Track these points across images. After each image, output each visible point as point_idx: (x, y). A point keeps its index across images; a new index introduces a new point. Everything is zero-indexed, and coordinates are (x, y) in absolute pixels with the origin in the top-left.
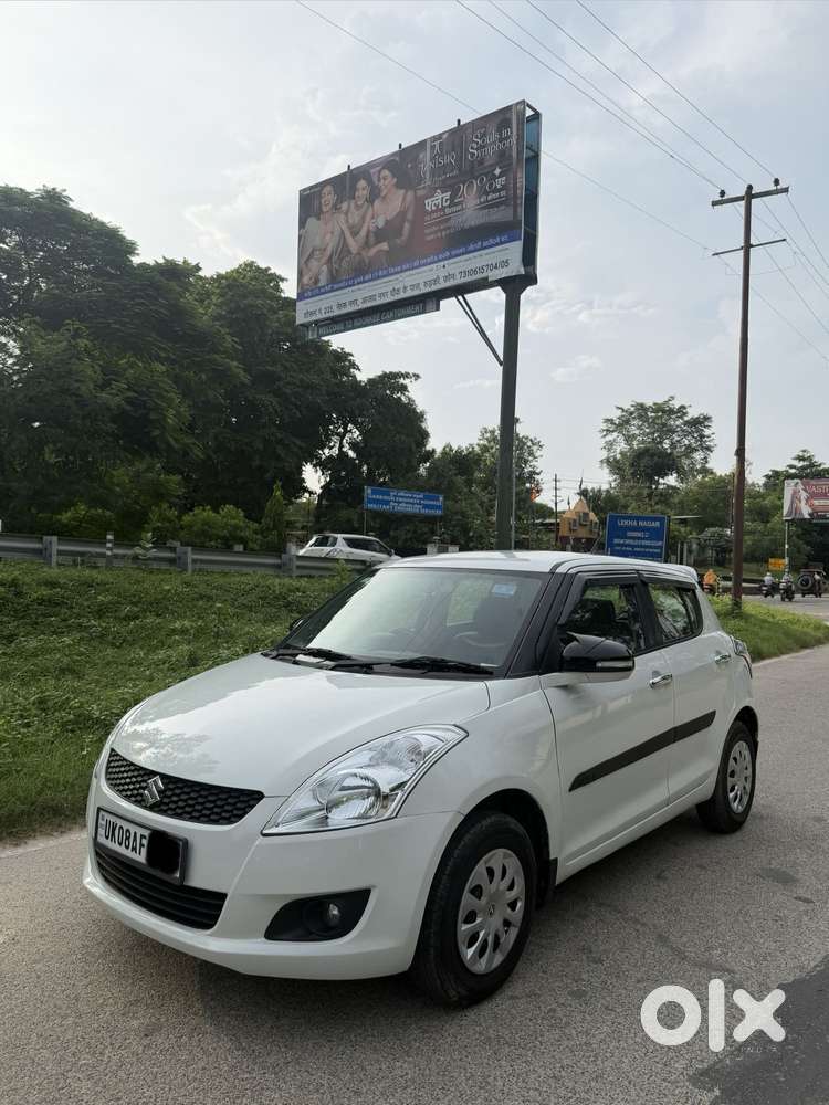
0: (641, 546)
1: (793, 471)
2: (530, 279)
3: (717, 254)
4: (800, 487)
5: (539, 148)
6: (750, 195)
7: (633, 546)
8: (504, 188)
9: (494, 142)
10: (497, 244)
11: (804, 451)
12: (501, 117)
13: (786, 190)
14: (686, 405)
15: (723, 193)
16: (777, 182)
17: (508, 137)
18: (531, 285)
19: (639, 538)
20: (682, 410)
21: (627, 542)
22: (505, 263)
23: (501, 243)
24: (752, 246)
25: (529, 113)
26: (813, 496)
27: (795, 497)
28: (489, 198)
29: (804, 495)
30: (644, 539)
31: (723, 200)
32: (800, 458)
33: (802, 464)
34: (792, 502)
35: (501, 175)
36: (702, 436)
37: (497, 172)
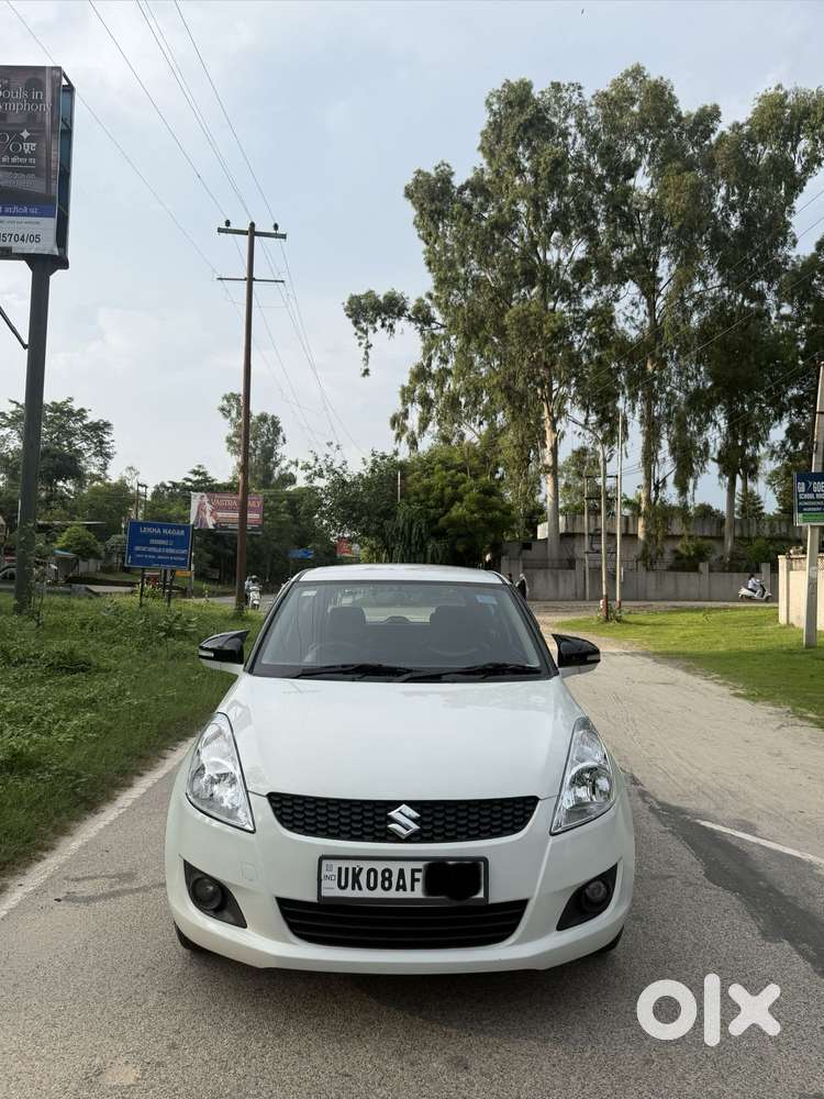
0: (165, 554)
1: (189, 484)
2: (62, 262)
3: (221, 279)
4: (206, 499)
5: (71, 121)
6: (252, 233)
7: (156, 554)
8: (32, 155)
9: (22, 101)
10: (24, 215)
11: (200, 466)
12: (31, 76)
13: (284, 236)
14: (86, 408)
15: (228, 223)
16: (276, 227)
17: (39, 101)
18: (61, 268)
19: (162, 546)
20: (81, 413)
21: (150, 549)
22: (36, 238)
23: (29, 215)
24: (254, 279)
25: (64, 82)
26: (217, 508)
27: (201, 508)
28: (14, 160)
29: (209, 507)
30: (168, 547)
31: (226, 229)
32: (196, 473)
33: (197, 478)
34: (198, 513)
35: (29, 140)
36: (101, 442)
37: (25, 134)
